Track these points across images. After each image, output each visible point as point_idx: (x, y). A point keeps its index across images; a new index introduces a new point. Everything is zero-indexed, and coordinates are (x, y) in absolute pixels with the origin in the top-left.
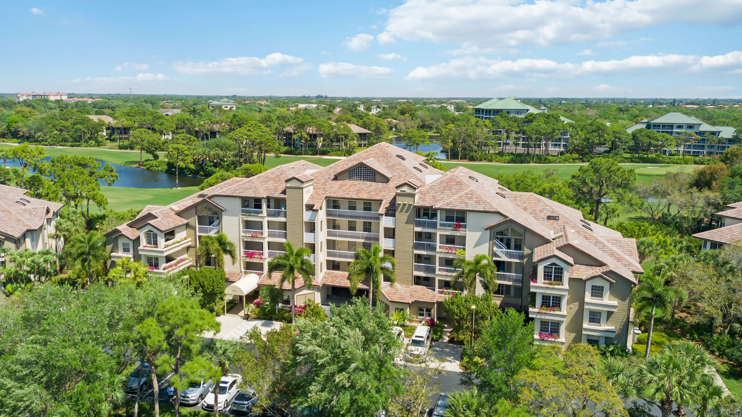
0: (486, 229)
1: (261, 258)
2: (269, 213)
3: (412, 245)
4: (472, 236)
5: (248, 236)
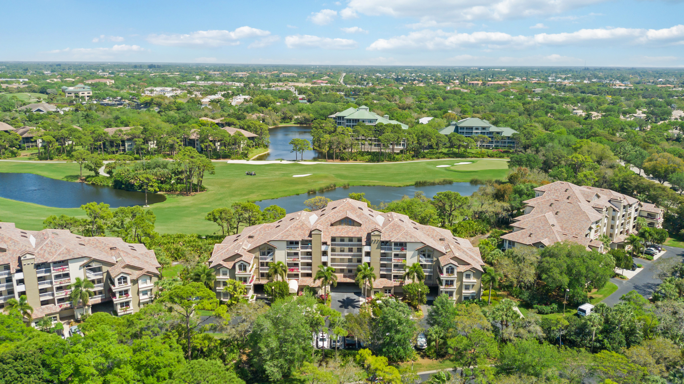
0: (416, 250)
1: (298, 271)
2: (302, 248)
3: (379, 259)
4: (409, 253)
5: (290, 260)
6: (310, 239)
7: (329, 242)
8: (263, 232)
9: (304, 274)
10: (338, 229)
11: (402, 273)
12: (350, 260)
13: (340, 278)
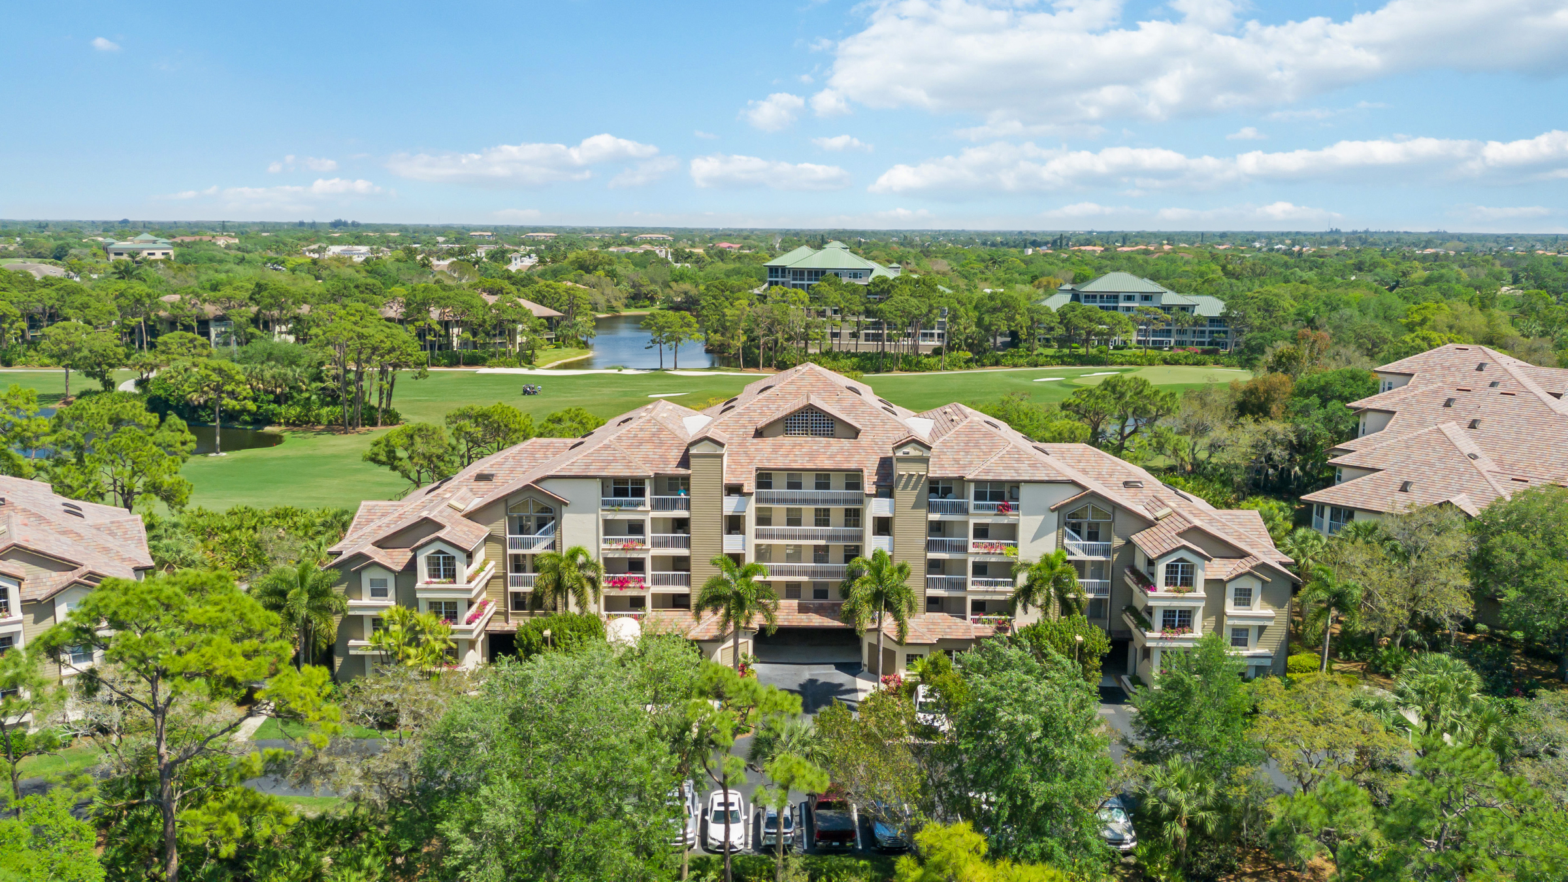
0: (1053, 511)
1: (642, 588)
2: (657, 505)
3: (923, 544)
4: (1028, 523)
5: (615, 548)
6: (682, 471)
7: (750, 486)
8: (525, 463)
9: (665, 596)
10: (781, 446)
11: (1004, 591)
12: (821, 554)
13: (788, 614)
